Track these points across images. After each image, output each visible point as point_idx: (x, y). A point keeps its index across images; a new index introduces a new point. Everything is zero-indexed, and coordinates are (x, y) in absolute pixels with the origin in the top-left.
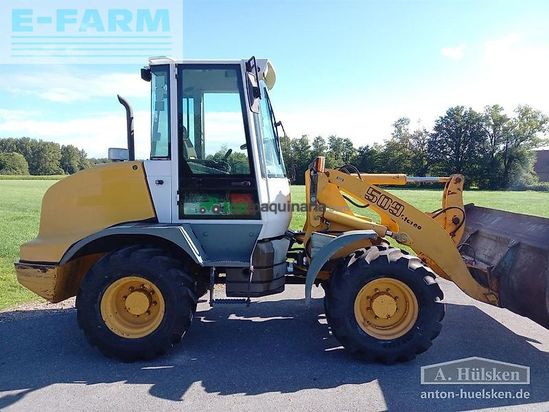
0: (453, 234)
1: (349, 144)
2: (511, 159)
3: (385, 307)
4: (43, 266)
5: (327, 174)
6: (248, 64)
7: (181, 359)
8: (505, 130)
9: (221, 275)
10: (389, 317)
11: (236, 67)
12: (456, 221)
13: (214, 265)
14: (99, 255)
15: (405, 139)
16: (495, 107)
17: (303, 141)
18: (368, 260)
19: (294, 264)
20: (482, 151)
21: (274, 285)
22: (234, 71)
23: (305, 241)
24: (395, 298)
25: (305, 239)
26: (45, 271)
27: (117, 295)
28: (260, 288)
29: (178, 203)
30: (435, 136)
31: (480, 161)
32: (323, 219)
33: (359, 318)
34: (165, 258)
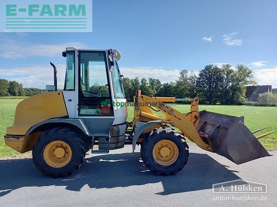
0: (195, 122)
1: (159, 82)
2: (235, 90)
3: (165, 152)
4: (17, 137)
5: (142, 97)
6: (109, 51)
7: (79, 176)
8: (232, 76)
9: (96, 141)
10: (167, 156)
11: (104, 52)
12: (196, 117)
13: (94, 135)
14: (42, 132)
15: (185, 80)
16: (227, 65)
17: (136, 80)
18: (158, 132)
19: (128, 136)
20: (221, 86)
21: (119, 145)
22: (103, 54)
23: (133, 126)
24: (170, 149)
25: (133, 125)
26: (19, 139)
27: (51, 149)
28: (113, 145)
29: (78, 109)
30: (200, 79)
31: (221, 91)
32: (140, 116)
33: (155, 157)
34: (72, 133)
